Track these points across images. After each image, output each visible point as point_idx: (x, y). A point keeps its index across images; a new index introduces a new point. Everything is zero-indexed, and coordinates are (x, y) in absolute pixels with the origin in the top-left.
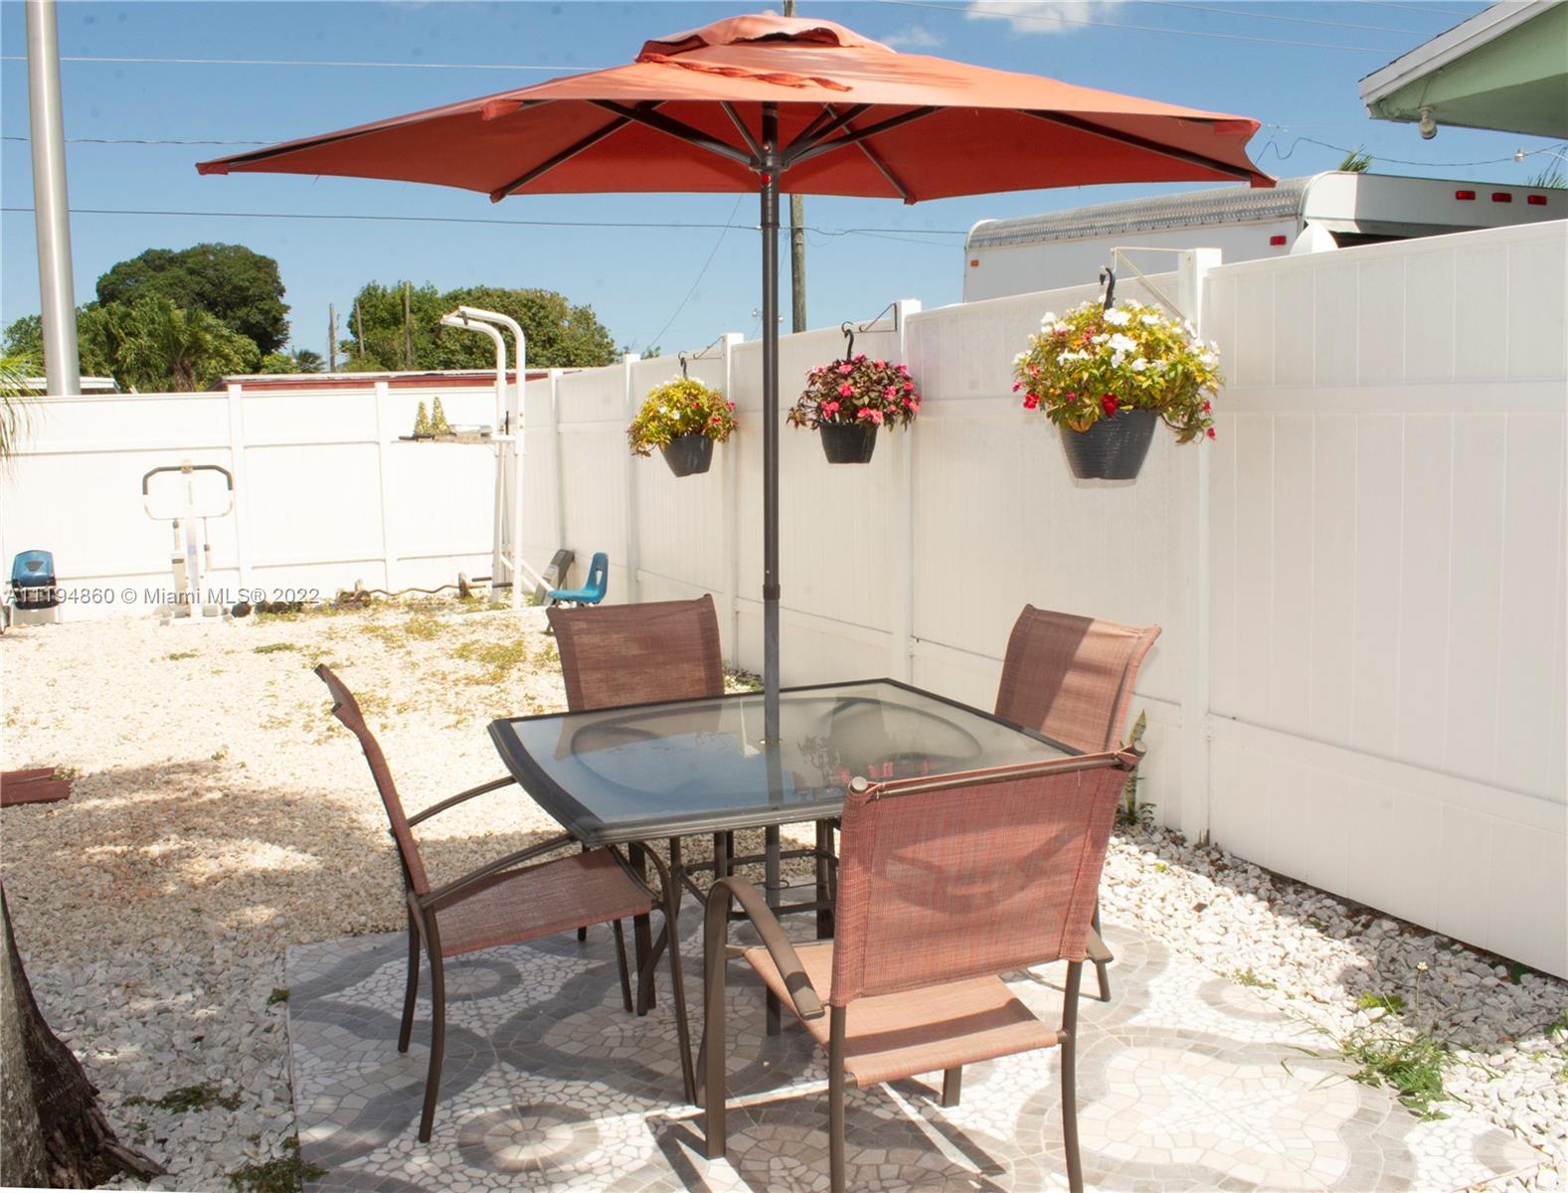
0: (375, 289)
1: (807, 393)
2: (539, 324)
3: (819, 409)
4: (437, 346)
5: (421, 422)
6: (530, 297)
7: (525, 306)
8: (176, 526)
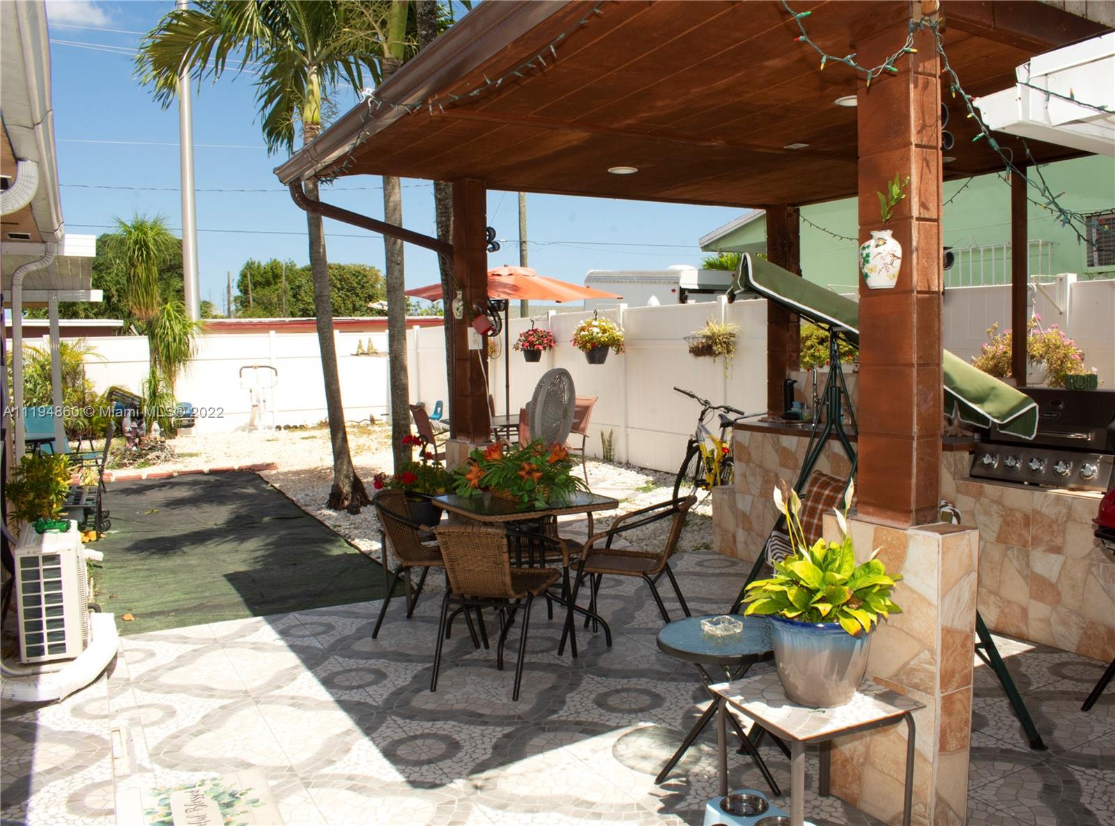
0: (253, 263)
1: (519, 340)
2: (363, 287)
3: (523, 345)
4: (298, 300)
5: (360, 347)
6: (357, 269)
7: (354, 275)
8: (251, 391)
